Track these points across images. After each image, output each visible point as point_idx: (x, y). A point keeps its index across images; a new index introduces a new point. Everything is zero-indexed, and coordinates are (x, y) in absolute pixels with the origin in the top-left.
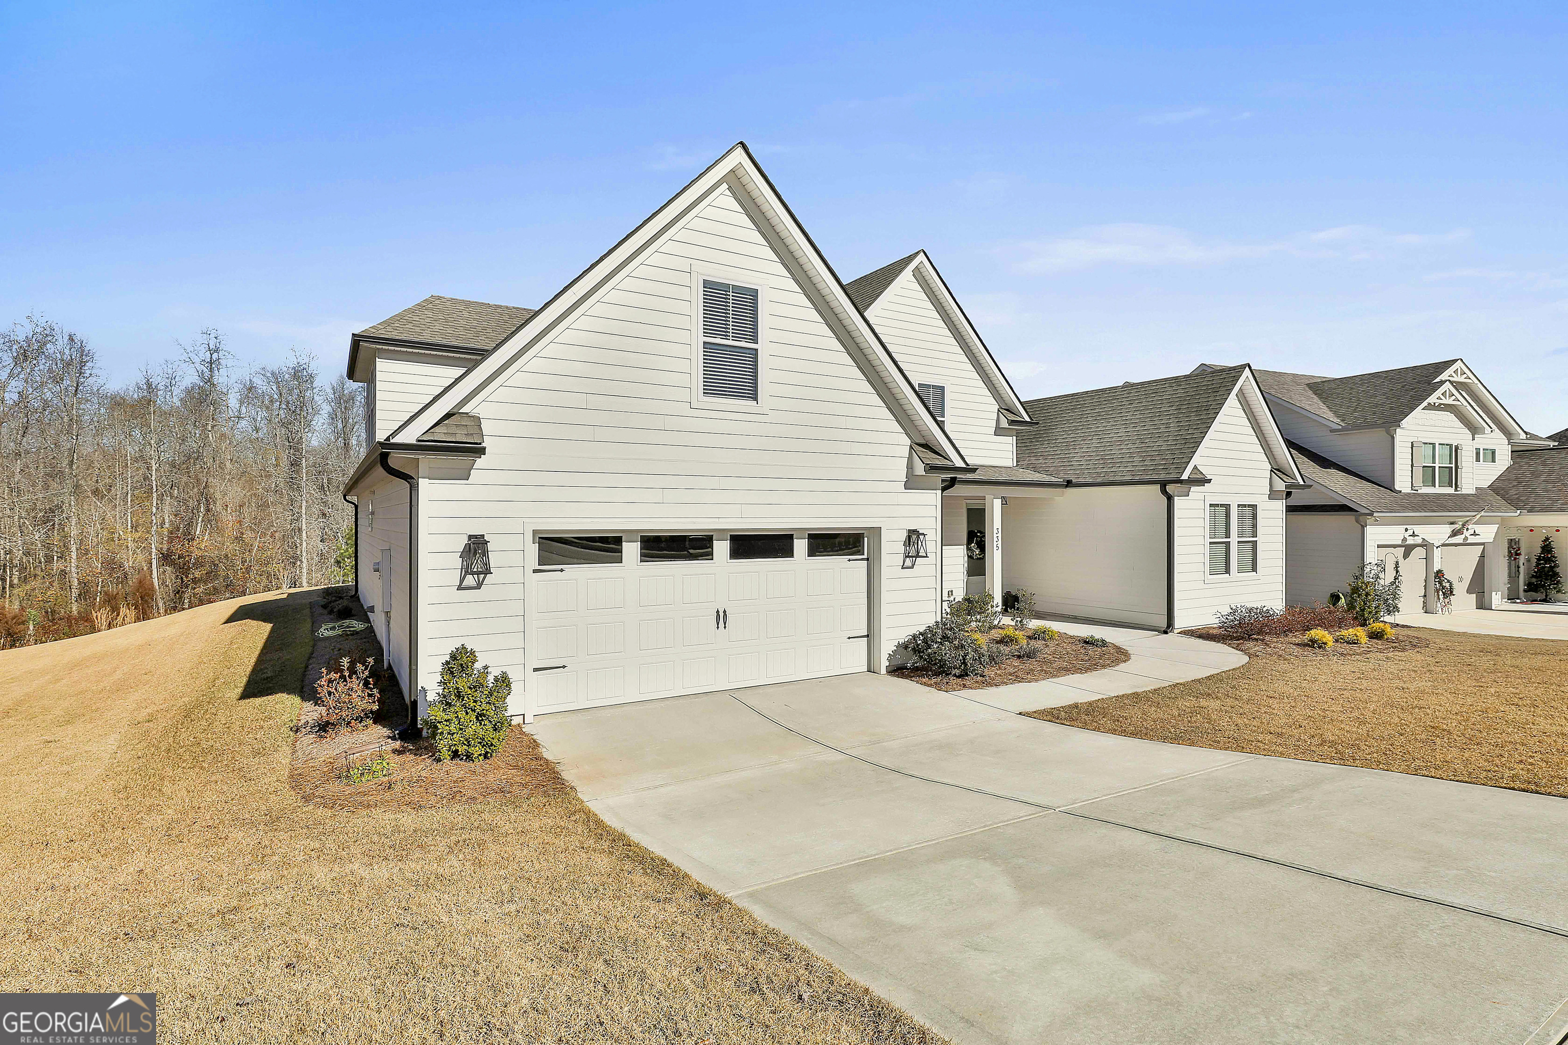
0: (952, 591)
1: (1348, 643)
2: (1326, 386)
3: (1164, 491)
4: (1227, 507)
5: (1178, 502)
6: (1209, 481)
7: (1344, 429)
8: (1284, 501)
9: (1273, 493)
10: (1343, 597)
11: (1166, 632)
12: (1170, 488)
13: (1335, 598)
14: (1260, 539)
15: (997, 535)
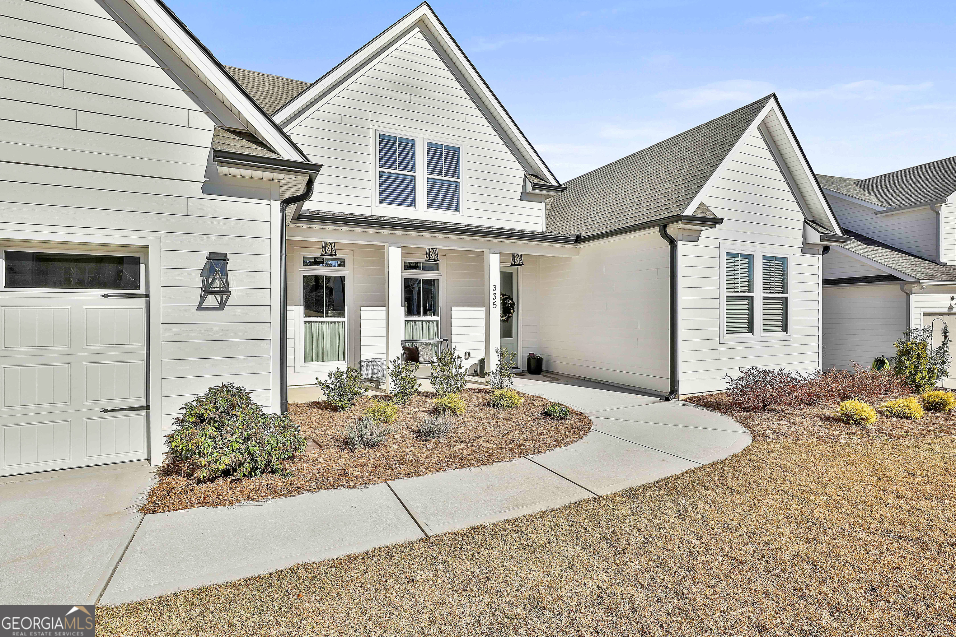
0: (469, 353)
1: (898, 417)
2: (872, 182)
3: (665, 235)
4: (750, 258)
5: (683, 247)
6: (720, 221)
7: (888, 210)
8: (821, 256)
9: (807, 246)
10: (887, 362)
11: (667, 399)
12: (672, 230)
13: (880, 363)
14: (791, 295)
15: (495, 292)
